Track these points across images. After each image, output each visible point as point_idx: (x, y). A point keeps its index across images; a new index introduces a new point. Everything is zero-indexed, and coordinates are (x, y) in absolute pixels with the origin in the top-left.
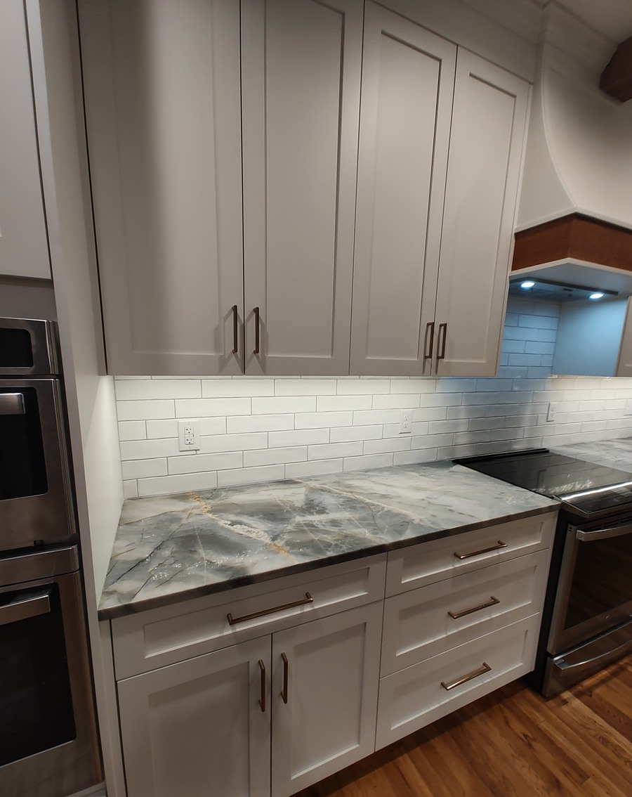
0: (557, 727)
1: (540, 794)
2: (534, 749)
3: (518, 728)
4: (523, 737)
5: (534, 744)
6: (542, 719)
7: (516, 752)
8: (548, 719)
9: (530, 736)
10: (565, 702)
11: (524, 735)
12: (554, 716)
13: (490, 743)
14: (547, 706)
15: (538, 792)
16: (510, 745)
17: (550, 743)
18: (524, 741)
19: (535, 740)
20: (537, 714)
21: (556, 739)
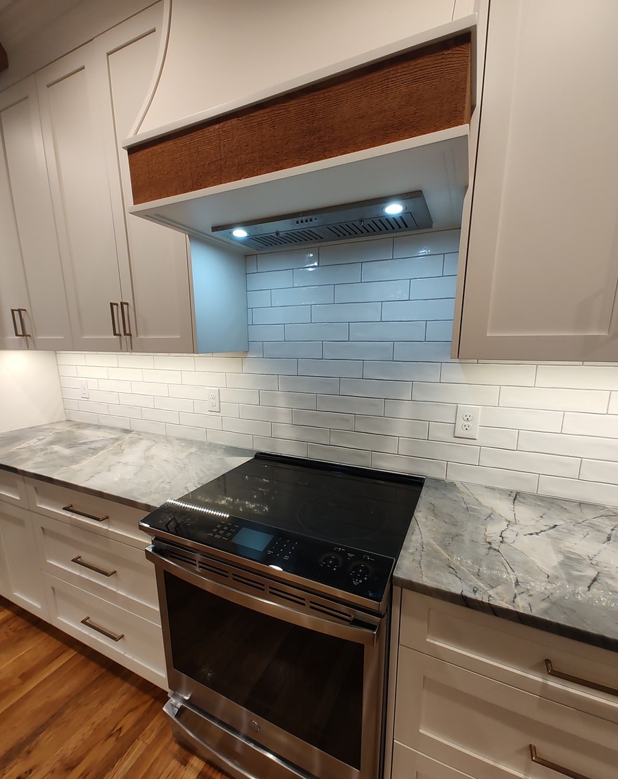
0: (141, 759)
1: (56, 754)
2: (106, 740)
3: (128, 722)
4: (117, 728)
5: (113, 739)
6: (148, 741)
7: (99, 725)
8: (149, 749)
9: (121, 735)
10: (184, 762)
11: (121, 728)
12: (157, 753)
13: (102, 703)
14: (169, 743)
15: (59, 752)
16: (105, 719)
17: (119, 755)
18: (113, 730)
19: (117, 739)
20: (153, 736)
21: (125, 760)
